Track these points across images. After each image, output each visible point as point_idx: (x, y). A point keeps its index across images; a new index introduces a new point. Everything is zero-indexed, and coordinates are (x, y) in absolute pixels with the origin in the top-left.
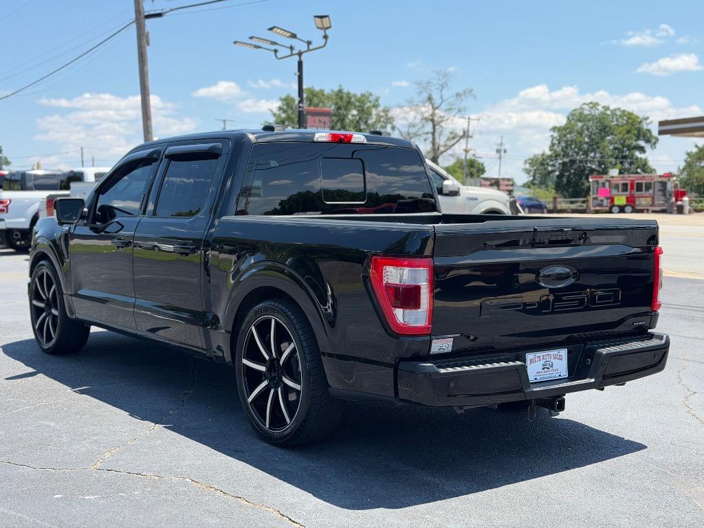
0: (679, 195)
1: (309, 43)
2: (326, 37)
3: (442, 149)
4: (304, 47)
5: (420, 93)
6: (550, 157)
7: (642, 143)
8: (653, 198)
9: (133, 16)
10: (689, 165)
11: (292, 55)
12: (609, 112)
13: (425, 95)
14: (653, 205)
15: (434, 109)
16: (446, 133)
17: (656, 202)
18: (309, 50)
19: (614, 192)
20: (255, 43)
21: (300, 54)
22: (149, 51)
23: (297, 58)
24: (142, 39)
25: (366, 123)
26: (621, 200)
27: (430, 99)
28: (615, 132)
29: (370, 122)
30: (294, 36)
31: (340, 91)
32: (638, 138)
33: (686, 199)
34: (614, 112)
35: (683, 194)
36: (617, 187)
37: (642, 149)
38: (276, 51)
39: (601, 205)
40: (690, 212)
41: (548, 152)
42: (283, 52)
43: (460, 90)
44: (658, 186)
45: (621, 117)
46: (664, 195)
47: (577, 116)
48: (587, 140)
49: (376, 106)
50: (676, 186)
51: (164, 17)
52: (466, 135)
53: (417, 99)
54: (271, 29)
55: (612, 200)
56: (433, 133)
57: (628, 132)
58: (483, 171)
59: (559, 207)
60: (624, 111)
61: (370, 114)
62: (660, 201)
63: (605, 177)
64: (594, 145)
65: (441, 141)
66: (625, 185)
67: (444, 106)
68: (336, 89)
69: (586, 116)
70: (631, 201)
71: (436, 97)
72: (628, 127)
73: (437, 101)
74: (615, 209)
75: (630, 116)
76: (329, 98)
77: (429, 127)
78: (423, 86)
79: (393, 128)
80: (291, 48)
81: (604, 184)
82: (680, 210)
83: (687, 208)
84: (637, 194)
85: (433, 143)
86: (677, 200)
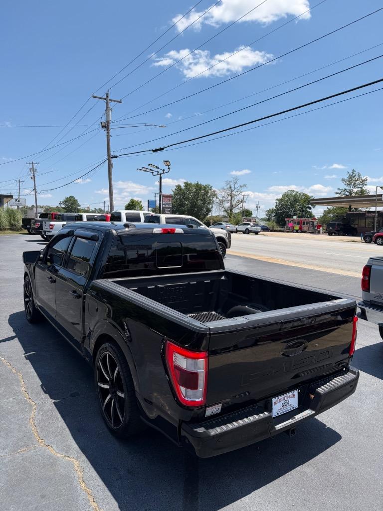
0: (319, 227)
1: (164, 170)
2: (169, 168)
3: (234, 206)
4: (162, 172)
5: (227, 185)
6: (275, 210)
7: (310, 206)
8: (309, 228)
9: (107, 157)
10: (325, 215)
11: (158, 174)
12: (298, 194)
13: (229, 186)
14: (309, 230)
15: (232, 191)
16: (236, 200)
17: (310, 229)
18: (163, 173)
19: (294, 225)
20: (145, 170)
21: (161, 174)
22: (113, 170)
23: (159, 176)
24: (110, 165)
25: (207, 195)
26: (297, 228)
27: (230, 187)
28: (300, 201)
29: (209, 195)
30: (158, 168)
31: (197, 184)
32: (308, 204)
33: (321, 228)
34: (300, 195)
35: (320, 226)
36: (295, 223)
37: (310, 208)
38: (153, 173)
39: (289, 229)
40: (323, 233)
41: (275, 208)
42: (155, 173)
43: (242, 185)
44: (311, 223)
45: (303, 196)
46: (313, 227)
47: (286, 195)
48: (289, 204)
49: (211, 190)
50: (318, 223)
51: (118, 158)
52: (242, 201)
53: (225, 188)
54: (149, 165)
55: (293, 227)
56: (231, 200)
57: (305, 202)
58: (252, 214)
59: (275, 229)
60: (304, 194)
61: (208, 192)
62: (311, 229)
63: (291, 219)
64: (292, 206)
65: (234, 203)
66: (298, 222)
67: (235, 190)
68: (196, 183)
69: (289, 195)
70: (301, 228)
71: (233, 186)
72: (305, 200)
73: (233, 189)
74: (295, 231)
75: (306, 195)
76: (194, 186)
77: (230, 198)
78: (228, 183)
79: (217, 198)
80: (158, 172)
81: (291, 222)
82: (319, 232)
83: (321, 232)
84: (303, 226)
85: (231, 204)
86: (318, 229)
